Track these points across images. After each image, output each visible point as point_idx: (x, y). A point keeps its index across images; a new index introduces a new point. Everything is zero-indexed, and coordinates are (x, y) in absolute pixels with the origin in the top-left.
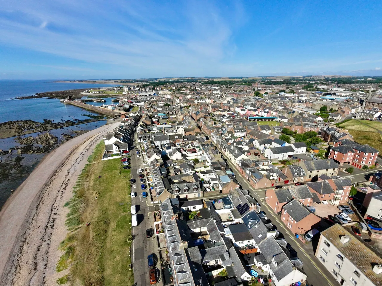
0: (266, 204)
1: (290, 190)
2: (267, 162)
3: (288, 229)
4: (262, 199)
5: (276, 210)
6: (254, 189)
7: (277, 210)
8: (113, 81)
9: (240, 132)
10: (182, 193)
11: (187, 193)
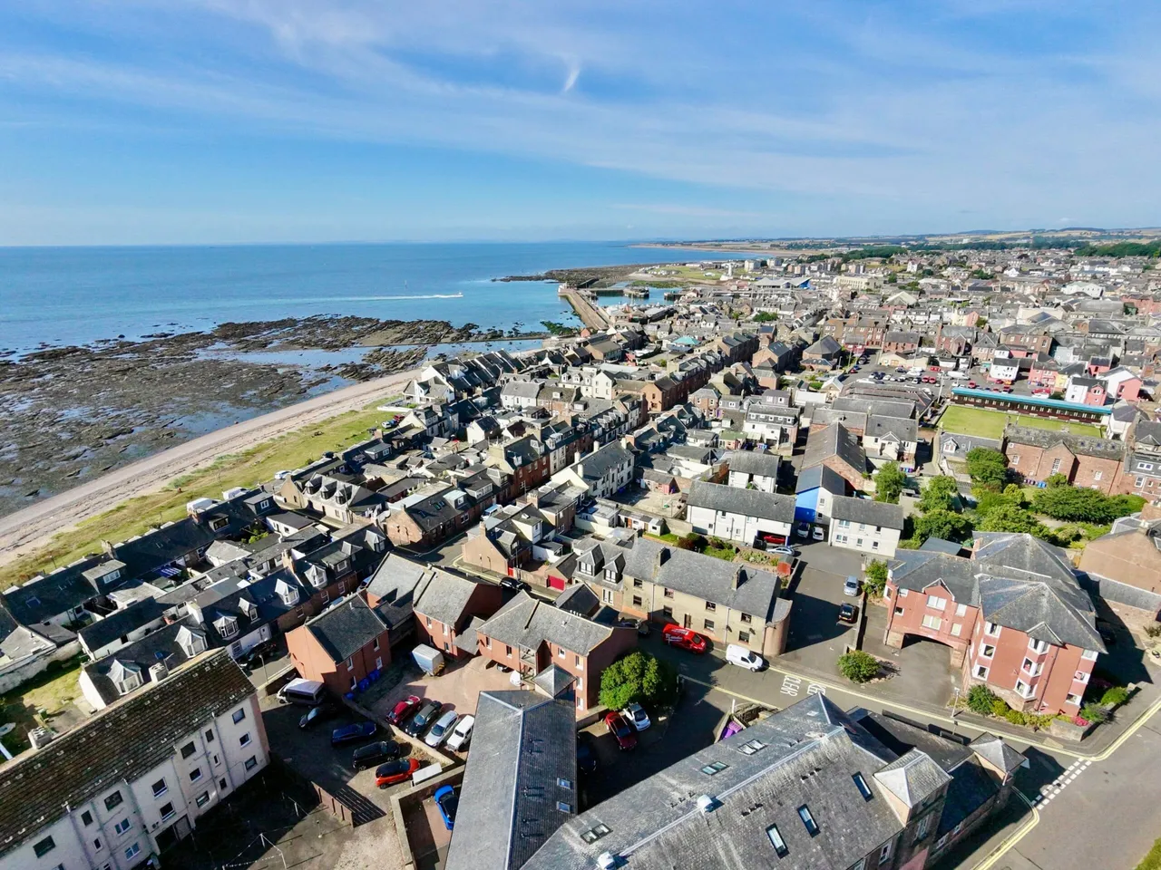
8: (767, 245)
9: (768, 421)
10: (317, 498)
11: (325, 500)
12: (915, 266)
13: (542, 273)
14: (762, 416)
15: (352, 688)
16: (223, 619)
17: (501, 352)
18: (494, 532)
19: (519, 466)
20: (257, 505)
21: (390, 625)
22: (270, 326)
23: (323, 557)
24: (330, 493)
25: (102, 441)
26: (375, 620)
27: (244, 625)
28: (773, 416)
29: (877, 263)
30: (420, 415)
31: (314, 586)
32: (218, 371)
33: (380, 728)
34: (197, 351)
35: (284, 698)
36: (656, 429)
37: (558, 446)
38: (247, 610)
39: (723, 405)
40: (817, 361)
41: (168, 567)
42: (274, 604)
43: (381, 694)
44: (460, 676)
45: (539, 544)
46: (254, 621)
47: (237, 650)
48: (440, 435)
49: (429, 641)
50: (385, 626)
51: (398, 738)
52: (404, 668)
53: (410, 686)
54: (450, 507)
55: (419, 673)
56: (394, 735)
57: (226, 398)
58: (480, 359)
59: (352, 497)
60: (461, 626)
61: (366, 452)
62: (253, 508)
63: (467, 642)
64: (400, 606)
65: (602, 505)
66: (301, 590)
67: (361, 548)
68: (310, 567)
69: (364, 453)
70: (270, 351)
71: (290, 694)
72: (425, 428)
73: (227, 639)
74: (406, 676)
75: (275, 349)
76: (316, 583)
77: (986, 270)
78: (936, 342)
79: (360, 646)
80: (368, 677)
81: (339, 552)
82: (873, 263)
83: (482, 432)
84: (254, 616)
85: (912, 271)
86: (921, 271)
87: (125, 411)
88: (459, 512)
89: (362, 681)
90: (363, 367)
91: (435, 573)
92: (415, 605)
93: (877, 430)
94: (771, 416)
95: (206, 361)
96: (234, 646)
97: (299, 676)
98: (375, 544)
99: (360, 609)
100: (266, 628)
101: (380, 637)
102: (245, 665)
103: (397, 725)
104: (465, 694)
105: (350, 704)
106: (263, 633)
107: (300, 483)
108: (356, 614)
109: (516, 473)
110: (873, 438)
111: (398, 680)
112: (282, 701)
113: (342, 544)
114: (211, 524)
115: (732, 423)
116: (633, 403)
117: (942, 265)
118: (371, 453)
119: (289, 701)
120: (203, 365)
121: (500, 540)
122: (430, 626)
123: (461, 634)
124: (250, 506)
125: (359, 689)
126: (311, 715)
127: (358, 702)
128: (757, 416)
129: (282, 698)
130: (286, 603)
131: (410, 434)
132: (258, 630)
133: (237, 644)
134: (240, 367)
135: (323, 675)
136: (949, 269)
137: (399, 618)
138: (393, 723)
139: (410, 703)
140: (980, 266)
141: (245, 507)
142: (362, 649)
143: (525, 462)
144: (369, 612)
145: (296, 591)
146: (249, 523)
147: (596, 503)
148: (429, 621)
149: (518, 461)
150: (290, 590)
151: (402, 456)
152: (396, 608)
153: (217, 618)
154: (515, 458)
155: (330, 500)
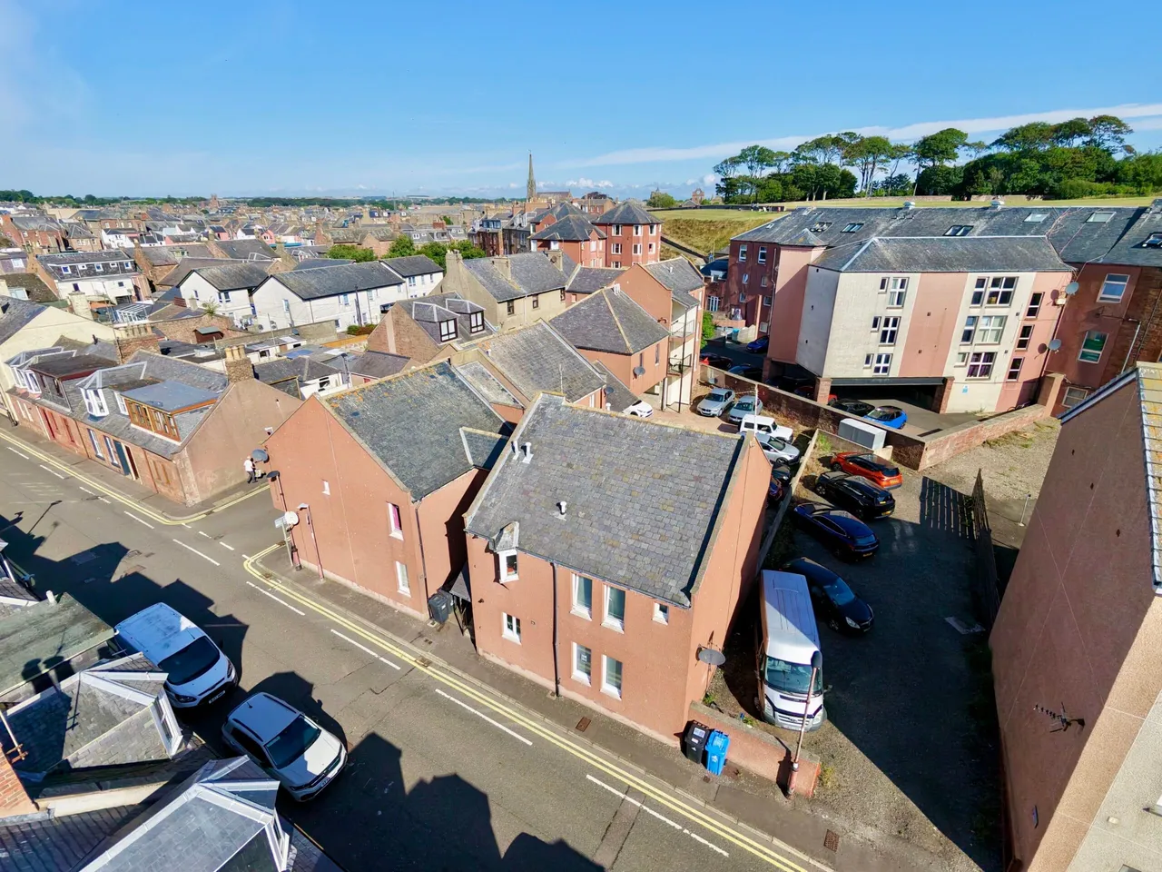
0: (305, 579)
1: (461, 372)
2: (271, 344)
3: (584, 723)
4: (265, 560)
5: (404, 590)
6: (180, 509)
7: (418, 578)
14: (81, 266)
115: (28, 292)
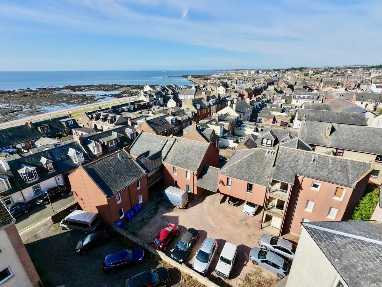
9: (304, 99)
10: (99, 123)
11: (102, 123)
12: (312, 72)
13: (181, 76)
14: (302, 96)
15: (121, 217)
16: (25, 168)
17: (174, 85)
18: (200, 129)
19: (199, 109)
20: (67, 122)
21: (148, 172)
22: (84, 86)
23: (100, 138)
24: (105, 119)
25: (8, 113)
26: (137, 167)
27: (43, 174)
28: (307, 96)
29: (298, 71)
30: (146, 96)
31: (94, 153)
32: (63, 96)
33: (148, 253)
34: (56, 91)
35: (66, 226)
36: (255, 100)
37: (214, 104)
38: (45, 163)
39: (276, 97)
40: (301, 89)
41: (10, 148)
42: (67, 162)
43: (144, 222)
44: (202, 209)
45: (223, 137)
46: (50, 172)
47: (37, 190)
48: (155, 105)
49: (175, 184)
50: (144, 171)
51: (165, 263)
52: (158, 203)
53: (165, 216)
54: (168, 123)
55: (170, 206)
56: (161, 259)
57: (64, 102)
58: (167, 86)
59: (117, 120)
60: (201, 172)
61: (122, 107)
62: (64, 124)
63: (207, 183)
64: (153, 160)
65: (247, 124)
66: (85, 156)
67: (123, 135)
68: (91, 142)
69: (122, 108)
70: (83, 91)
71: (70, 223)
72: (149, 101)
73: (29, 182)
74: (161, 209)
75: (86, 91)
76: (95, 152)
77: (339, 72)
78: (344, 84)
79: (127, 185)
80: (133, 209)
81: (109, 137)
82: (297, 71)
83: (175, 103)
84: (51, 169)
85: (311, 73)
86: (315, 74)
87: (21, 105)
88: (174, 126)
89: (129, 212)
90: (119, 95)
91: (176, 140)
92: (164, 159)
93: (362, 99)
94: (306, 96)
95: (58, 94)
96: (34, 188)
97: (80, 208)
98: (131, 134)
99: (125, 159)
100: (60, 177)
101: (142, 179)
102: (41, 201)
103: (162, 250)
104: (210, 222)
105: (119, 230)
106: (58, 181)
107: (90, 116)
108: (123, 162)
109: (198, 112)
110: (361, 102)
111: (156, 211)
112: (64, 228)
113: (112, 133)
114: (39, 128)
115: (286, 101)
116: (239, 94)
117: (322, 71)
118: (125, 108)
119: (70, 228)
120: (57, 95)
121: (204, 132)
122: (176, 174)
123: (201, 178)
124: (62, 122)
125: (126, 218)
126: (87, 241)
127: (126, 229)
128: (299, 96)
129: (63, 225)
130: (75, 162)
131: (142, 103)
132: (53, 178)
133: (37, 186)
134: (71, 95)
135: (98, 207)
136: (325, 72)
137: (153, 167)
138: (159, 249)
139: (169, 229)
140: (336, 71)
141: (60, 123)
142: (129, 186)
143: (201, 108)
144: (132, 161)
145: (81, 155)
146: (62, 131)
147: (243, 123)
148: (175, 170)
149: (198, 106)
150: (77, 154)
151: (139, 111)
152: (152, 161)
153: (20, 167)
154: (197, 105)
155: (105, 122)
